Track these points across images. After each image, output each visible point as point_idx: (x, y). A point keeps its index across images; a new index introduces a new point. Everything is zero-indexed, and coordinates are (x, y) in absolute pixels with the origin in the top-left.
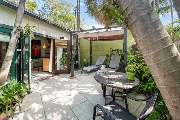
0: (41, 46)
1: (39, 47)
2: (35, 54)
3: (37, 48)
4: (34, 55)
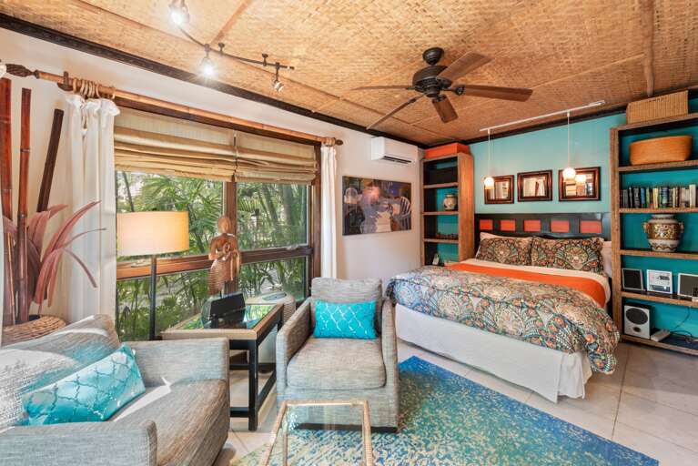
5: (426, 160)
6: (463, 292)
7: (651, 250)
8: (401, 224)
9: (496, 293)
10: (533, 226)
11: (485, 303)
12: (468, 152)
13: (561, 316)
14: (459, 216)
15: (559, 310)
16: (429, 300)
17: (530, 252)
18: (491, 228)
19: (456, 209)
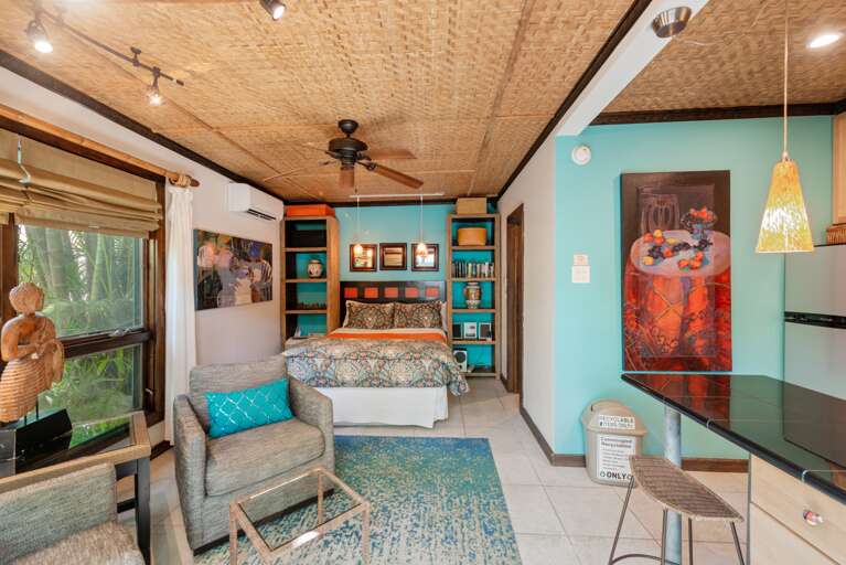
0: (727, 232)
1: (704, 244)
2: (660, 323)
3: (682, 255)
4: (645, 331)
5: (289, 219)
6: (361, 357)
7: (467, 308)
8: (261, 294)
9: (390, 352)
10: (392, 293)
11: (381, 362)
12: (333, 215)
13: (437, 360)
14: (328, 284)
15: (435, 356)
16: (325, 371)
17: (393, 316)
18: (356, 296)
19: (323, 275)
